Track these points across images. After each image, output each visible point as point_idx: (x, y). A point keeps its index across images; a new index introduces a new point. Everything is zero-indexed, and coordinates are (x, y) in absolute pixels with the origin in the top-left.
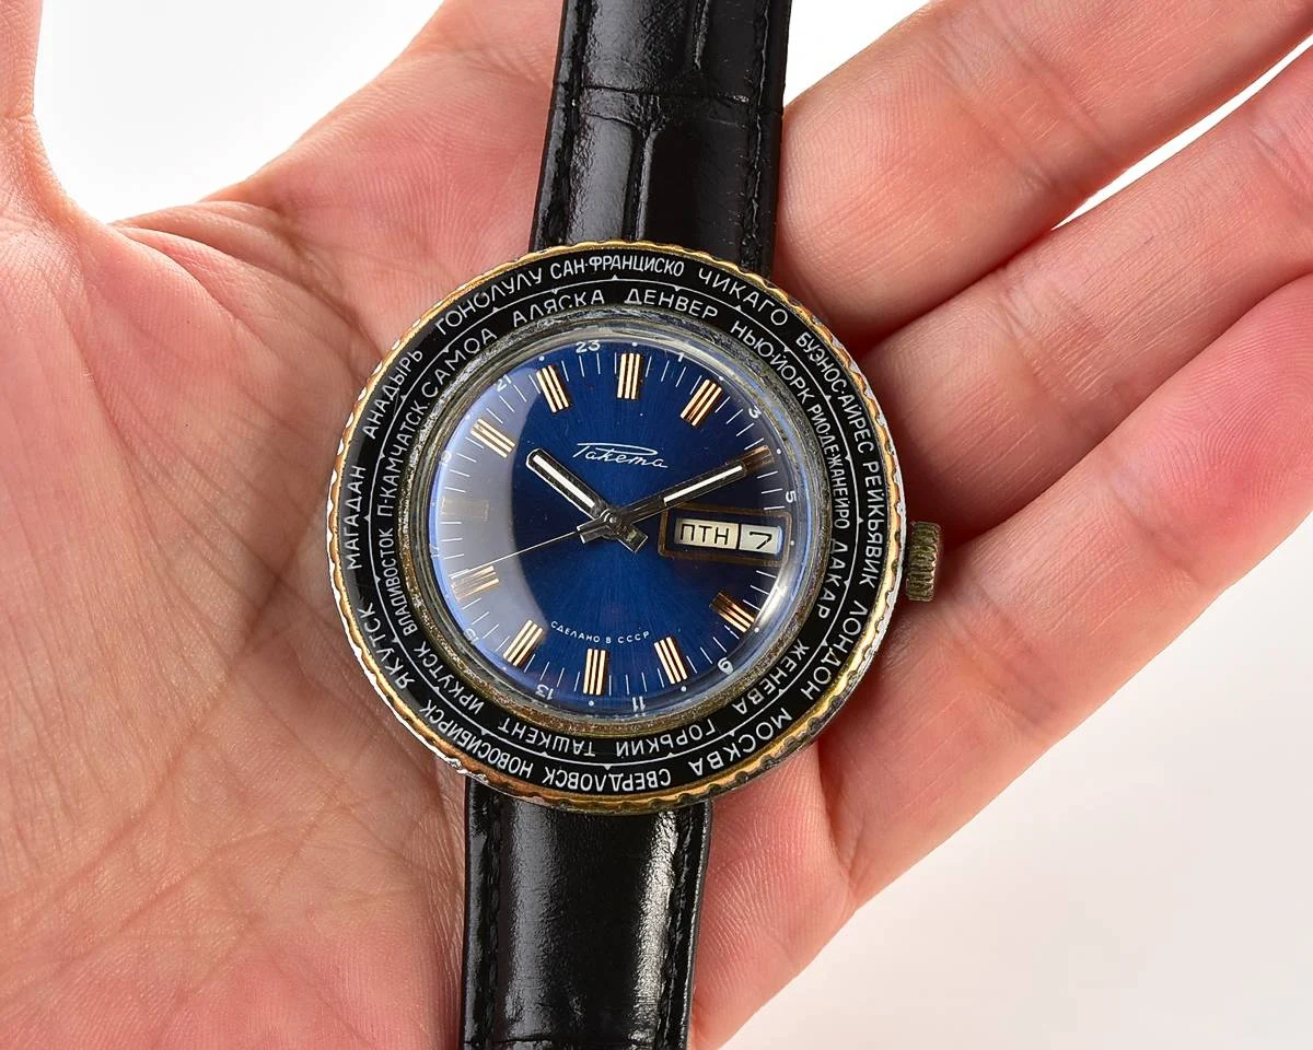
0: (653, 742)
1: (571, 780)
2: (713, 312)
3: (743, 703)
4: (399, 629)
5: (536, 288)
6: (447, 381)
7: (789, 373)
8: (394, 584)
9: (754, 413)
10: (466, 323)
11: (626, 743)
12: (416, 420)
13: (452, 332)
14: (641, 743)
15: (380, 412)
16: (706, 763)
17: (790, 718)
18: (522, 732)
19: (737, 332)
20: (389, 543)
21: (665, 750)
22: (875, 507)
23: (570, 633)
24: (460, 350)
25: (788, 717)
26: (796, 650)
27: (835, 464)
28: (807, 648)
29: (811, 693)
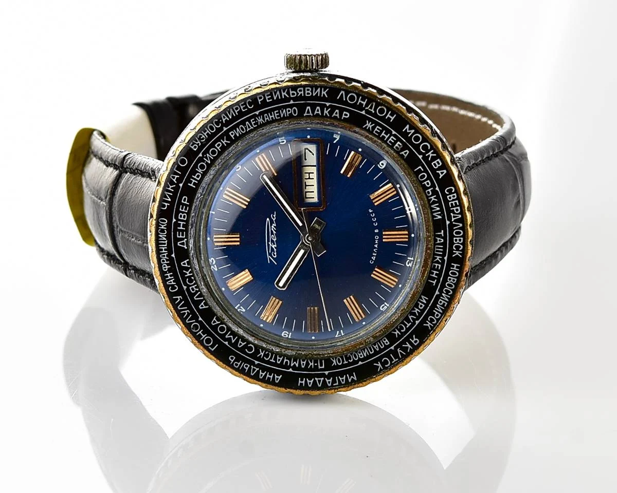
0: (431, 199)
2: (185, 199)
3: (403, 153)
4: (386, 347)
5: (185, 298)
6: (244, 340)
7: (213, 152)
8: (362, 354)
10: (209, 334)
11: (434, 214)
12: (268, 354)
13: (216, 341)
14: (433, 206)
15: (266, 375)
16: (440, 169)
17: (408, 126)
18: (435, 272)
19: (195, 184)
20: (339, 359)
21: (435, 192)
22: (283, 94)
23: (375, 253)
24: (226, 335)
25: (408, 127)
26: (369, 127)
27: (262, 120)
28: (367, 121)
29: (393, 116)
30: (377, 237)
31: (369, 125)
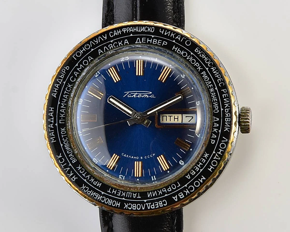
0: (160, 191)
1: (134, 206)
2: (166, 43)
3: (189, 175)
4: (71, 161)
5: (105, 41)
6: (79, 75)
7: (193, 61)
8: (67, 146)
9: (183, 76)
10: (83, 55)
11: (151, 192)
12: (69, 90)
13: (78, 59)
14: (156, 192)
15: (57, 88)
16: (178, 197)
18: (115, 192)
19: (174, 49)
20: (64, 132)
21: (164, 193)
22: (227, 104)
23: (128, 157)
24: (82, 65)
25: (204, 178)
26: (205, 155)
27: (212, 91)
28: (209, 154)
29: (211, 170)
30: (137, 158)
31: (206, 155)
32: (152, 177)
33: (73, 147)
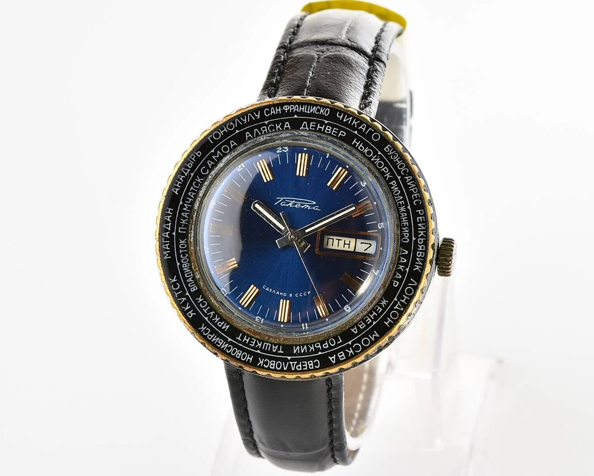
0: (312, 347)
2: (343, 134)
3: (355, 328)
4: (189, 289)
5: (257, 121)
6: (214, 166)
7: (380, 165)
8: (186, 266)
9: (363, 184)
10: (223, 137)
11: (298, 346)
12: (198, 186)
13: (216, 142)
14: (305, 346)
15: (181, 181)
16: (337, 357)
17: (378, 336)
18: (248, 340)
19: (355, 144)
20: (184, 246)
21: (317, 350)
22: (422, 232)
23: (272, 291)
24: (220, 151)
26: (382, 302)
27: (402, 210)
28: (387, 301)
29: (389, 324)
32: (303, 324)
33: (195, 268)
